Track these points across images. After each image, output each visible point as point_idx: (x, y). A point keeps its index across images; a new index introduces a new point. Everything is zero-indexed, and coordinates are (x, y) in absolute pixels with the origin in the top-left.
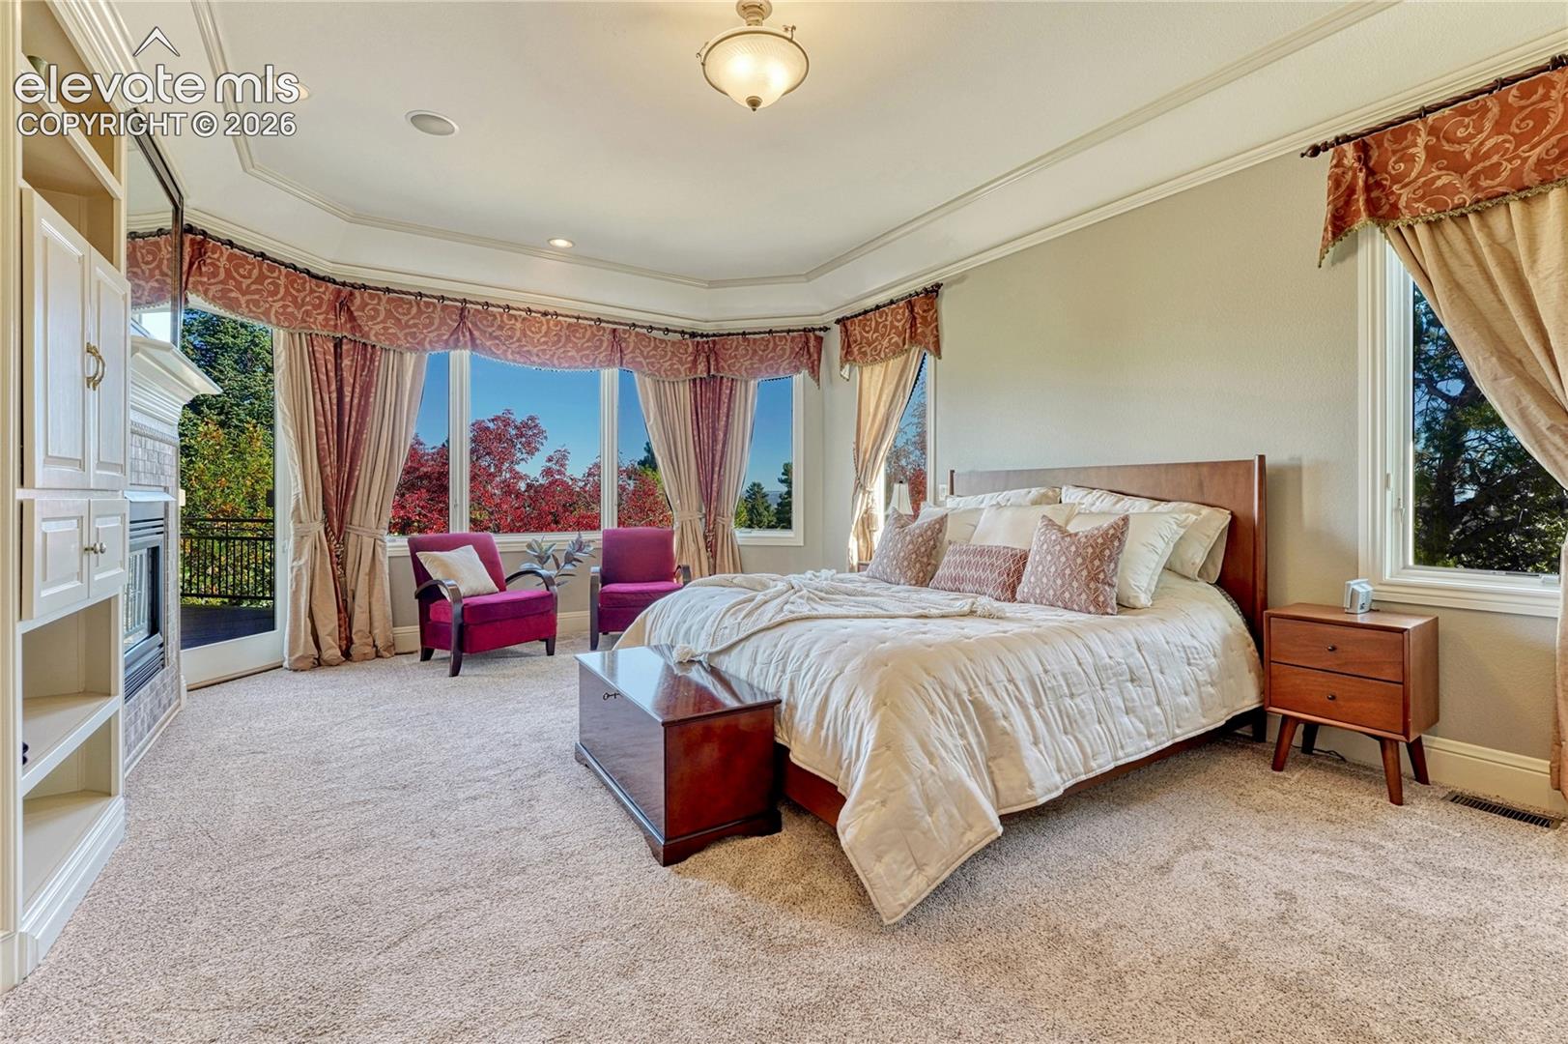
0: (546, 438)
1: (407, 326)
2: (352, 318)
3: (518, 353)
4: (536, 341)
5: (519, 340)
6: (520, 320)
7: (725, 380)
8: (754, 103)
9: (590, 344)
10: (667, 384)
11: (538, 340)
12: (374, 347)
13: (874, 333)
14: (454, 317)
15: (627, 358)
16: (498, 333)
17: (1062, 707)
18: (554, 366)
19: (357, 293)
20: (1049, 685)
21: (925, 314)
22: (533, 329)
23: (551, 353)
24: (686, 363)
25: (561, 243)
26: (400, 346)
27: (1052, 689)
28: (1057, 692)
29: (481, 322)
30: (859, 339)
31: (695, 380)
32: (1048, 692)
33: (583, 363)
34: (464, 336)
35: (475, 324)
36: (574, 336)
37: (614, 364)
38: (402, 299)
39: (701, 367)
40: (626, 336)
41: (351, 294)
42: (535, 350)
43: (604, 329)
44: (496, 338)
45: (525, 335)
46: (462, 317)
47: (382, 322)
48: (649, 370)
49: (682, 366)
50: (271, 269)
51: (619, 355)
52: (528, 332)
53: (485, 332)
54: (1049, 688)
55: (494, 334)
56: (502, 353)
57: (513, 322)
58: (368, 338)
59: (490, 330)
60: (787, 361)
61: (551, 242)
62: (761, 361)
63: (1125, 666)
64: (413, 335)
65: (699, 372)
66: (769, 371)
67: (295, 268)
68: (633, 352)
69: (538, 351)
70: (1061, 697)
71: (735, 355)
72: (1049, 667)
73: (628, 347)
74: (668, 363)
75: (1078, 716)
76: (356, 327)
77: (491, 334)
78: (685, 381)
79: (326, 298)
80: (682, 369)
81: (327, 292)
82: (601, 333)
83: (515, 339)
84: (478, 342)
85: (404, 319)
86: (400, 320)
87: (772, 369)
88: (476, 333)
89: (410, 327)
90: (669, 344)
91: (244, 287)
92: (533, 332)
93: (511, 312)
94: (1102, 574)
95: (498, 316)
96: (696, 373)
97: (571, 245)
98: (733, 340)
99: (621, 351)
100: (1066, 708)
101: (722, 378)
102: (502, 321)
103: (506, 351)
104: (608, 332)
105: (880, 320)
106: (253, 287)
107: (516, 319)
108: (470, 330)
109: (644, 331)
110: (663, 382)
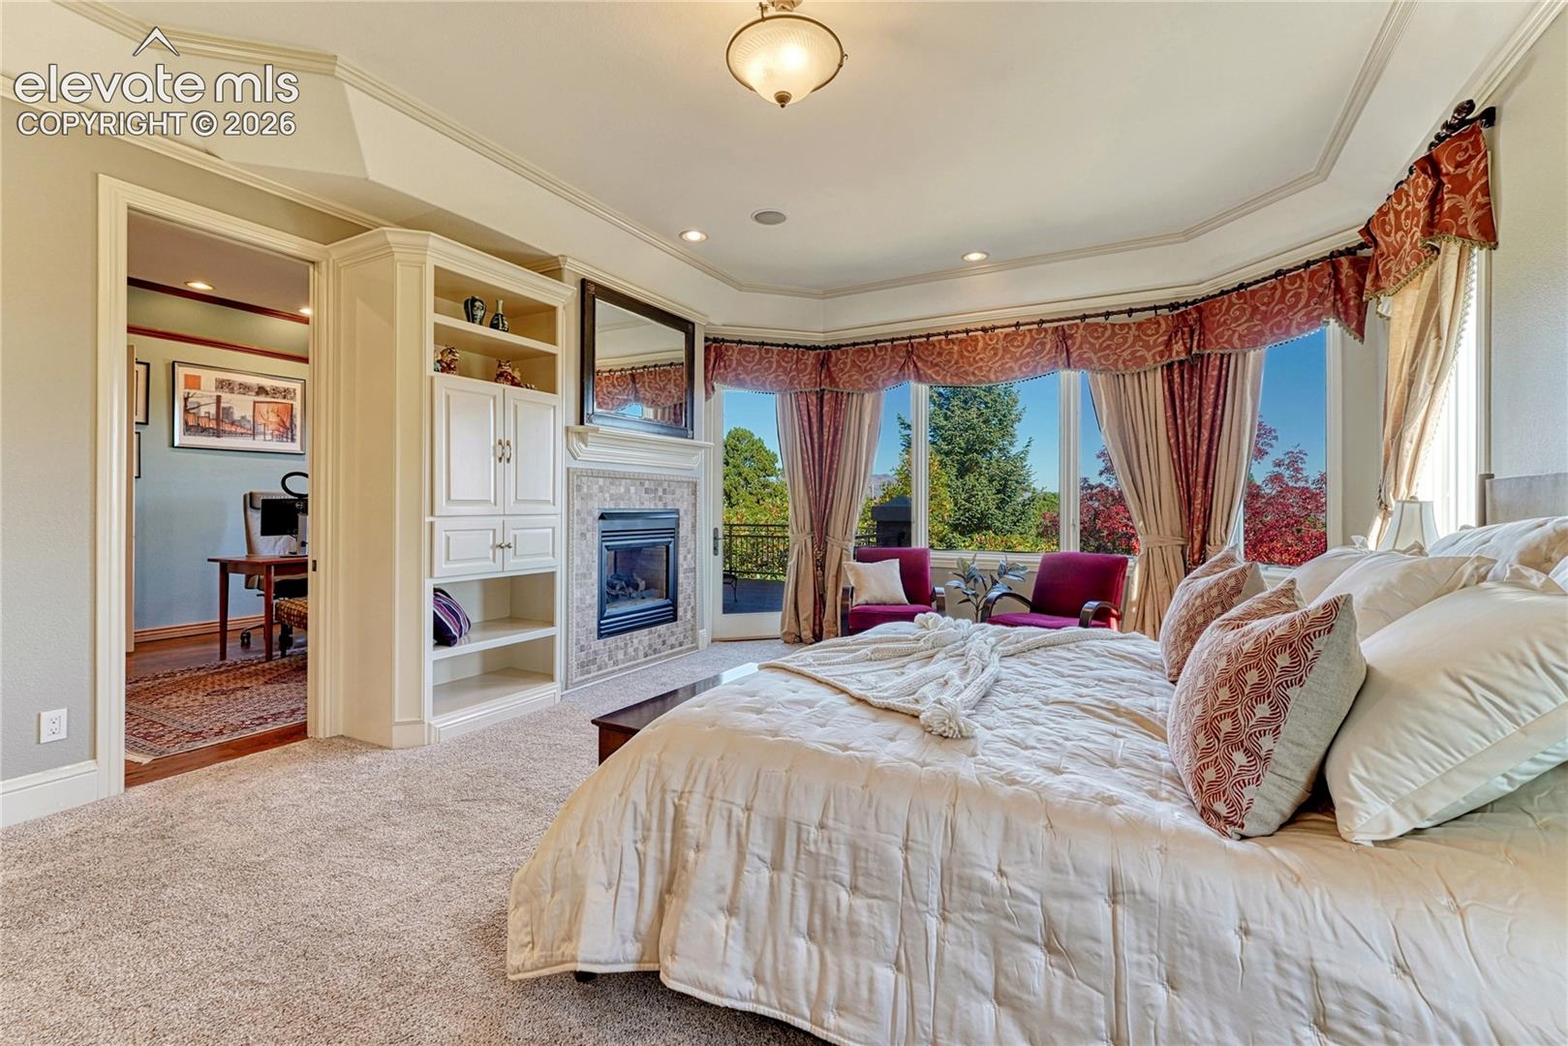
0: (1276, 438)
1: (866, 371)
2: (829, 374)
3: (956, 375)
4: (972, 359)
5: (957, 363)
6: (957, 342)
7: (1213, 357)
8: (783, 99)
9: (1029, 350)
10: (1127, 377)
11: (974, 358)
12: (842, 393)
13: (1396, 233)
14: (901, 354)
15: (1074, 355)
16: (938, 360)
17: (819, 895)
18: (990, 381)
19: (833, 352)
20: (812, 848)
21: (1460, 171)
22: (969, 349)
23: (988, 368)
24: (1155, 345)
25: (975, 257)
26: (860, 389)
27: (814, 857)
28: (822, 866)
29: (923, 353)
30: (1385, 250)
31: (1170, 366)
32: (803, 856)
33: (1022, 372)
34: (909, 370)
35: (919, 357)
36: (1013, 346)
37: (1058, 366)
38: (862, 349)
39: (1178, 347)
40: (1073, 332)
41: (829, 354)
42: (971, 369)
43: (1046, 330)
44: (937, 365)
45: (962, 356)
46: (909, 354)
47: (848, 372)
48: (1101, 364)
49: (1149, 351)
50: (767, 351)
51: (1065, 354)
52: (966, 353)
53: (927, 361)
54: (809, 853)
55: (934, 362)
56: (942, 379)
57: (951, 345)
58: (839, 387)
59: (931, 359)
60: (1303, 312)
61: (966, 258)
62: (1265, 319)
63: (1037, 911)
64: (870, 378)
65: (1174, 353)
66: (1276, 331)
67: (788, 346)
68: (1080, 347)
69: (975, 369)
70: (825, 877)
71: (1225, 321)
72: (830, 823)
73: (1074, 344)
74: (1129, 351)
75: (843, 926)
76: (833, 382)
77: (932, 362)
78: (1155, 369)
79: (809, 362)
80: (1149, 355)
81: (810, 358)
82: (1042, 336)
83: (953, 362)
84: (921, 372)
85: (863, 365)
86: (860, 367)
87: (1280, 328)
88: (919, 364)
89: (868, 371)
90: (1134, 327)
91: (749, 369)
92: (969, 351)
93: (950, 337)
94: (1229, 721)
95: (937, 344)
96: (1170, 356)
97: (985, 256)
98: (1223, 301)
99: (1068, 351)
100: (825, 901)
101: (1209, 355)
102: (941, 348)
103: (945, 375)
104: (1050, 332)
105: (1400, 208)
106: (755, 367)
107: (954, 343)
108: (914, 363)
109: (1101, 320)
110: (1124, 375)
